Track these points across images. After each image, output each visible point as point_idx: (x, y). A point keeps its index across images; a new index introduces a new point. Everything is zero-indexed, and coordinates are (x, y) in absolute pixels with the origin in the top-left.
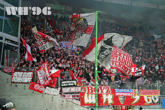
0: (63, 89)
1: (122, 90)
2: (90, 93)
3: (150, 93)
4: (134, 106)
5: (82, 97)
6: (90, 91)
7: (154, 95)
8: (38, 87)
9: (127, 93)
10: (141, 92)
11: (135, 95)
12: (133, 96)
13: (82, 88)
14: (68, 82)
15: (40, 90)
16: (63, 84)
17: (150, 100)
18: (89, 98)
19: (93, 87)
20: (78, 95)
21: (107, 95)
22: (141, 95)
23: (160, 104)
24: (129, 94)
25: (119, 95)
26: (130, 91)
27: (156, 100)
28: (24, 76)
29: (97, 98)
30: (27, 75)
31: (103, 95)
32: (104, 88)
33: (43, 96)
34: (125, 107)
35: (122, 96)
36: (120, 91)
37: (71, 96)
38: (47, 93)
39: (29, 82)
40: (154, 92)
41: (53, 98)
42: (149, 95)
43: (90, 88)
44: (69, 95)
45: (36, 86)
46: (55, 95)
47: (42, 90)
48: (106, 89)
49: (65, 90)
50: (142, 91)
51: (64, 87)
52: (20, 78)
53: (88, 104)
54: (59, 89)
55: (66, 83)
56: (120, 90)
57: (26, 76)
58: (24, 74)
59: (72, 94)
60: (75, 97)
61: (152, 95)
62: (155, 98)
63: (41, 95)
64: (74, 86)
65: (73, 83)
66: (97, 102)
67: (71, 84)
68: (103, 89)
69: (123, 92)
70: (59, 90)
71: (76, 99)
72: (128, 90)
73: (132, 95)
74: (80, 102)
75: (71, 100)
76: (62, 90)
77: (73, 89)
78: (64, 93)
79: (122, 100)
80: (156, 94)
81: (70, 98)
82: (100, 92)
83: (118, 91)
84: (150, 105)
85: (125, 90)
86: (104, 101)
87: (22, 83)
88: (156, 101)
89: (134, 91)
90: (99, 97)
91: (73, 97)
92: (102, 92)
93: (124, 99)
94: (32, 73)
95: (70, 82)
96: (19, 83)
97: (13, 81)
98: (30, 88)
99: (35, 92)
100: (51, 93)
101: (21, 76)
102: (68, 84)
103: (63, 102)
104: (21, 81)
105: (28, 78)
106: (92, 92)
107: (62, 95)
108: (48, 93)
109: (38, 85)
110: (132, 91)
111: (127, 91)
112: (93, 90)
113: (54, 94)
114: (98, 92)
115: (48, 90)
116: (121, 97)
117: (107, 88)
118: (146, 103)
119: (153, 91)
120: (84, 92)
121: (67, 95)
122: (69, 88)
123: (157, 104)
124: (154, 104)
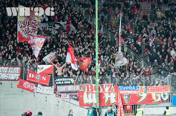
0: (58, 87)
1: (127, 88)
2: (90, 92)
3: (159, 89)
4: (140, 105)
5: (81, 96)
6: (90, 90)
7: (163, 92)
8: (28, 85)
9: (133, 91)
10: (148, 89)
11: (142, 93)
12: (140, 94)
13: (80, 87)
14: (64, 79)
15: (30, 88)
16: (58, 81)
17: (159, 97)
18: (89, 97)
19: (94, 85)
20: (76, 94)
21: (109, 93)
22: (149, 92)
23: (170, 102)
24: (135, 92)
25: (124, 94)
26: (136, 88)
27: (166, 97)
28: (9, 72)
29: (98, 98)
30: (13, 70)
31: (105, 94)
32: (106, 86)
33: (34, 96)
34: (130, 106)
35: (126, 94)
36: (125, 89)
37: (68, 95)
38: (39, 92)
39: (17, 79)
40: (164, 88)
41: (46, 98)
42: (158, 92)
43: (90, 87)
44: (66, 94)
45: (25, 84)
46: (49, 94)
47: (32, 89)
48: (108, 87)
49: (61, 89)
50: (150, 87)
51: (59, 85)
52: (5, 74)
53: (87, 105)
55: (61, 81)
56: (125, 87)
57: (12, 72)
58: (10, 70)
59: (69, 94)
60: (73, 97)
61: (161, 92)
62: (164, 96)
63: (32, 94)
64: (71, 84)
65: (70, 81)
66: (98, 102)
67: (68, 82)
68: (104, 86)
69: (128, 90)
70: (54, 88)
71: (74, 99)
72: (134, 87)
73: (138, 92)
74: (78, 102)
75: (68, 100)
76: (57, 89)
77: (70, 88)
78: (59, 92)
79: (127, 99)
80: (166, 91)
81: (67, 98)
82: (101, 91)
83: (122, 89)
84: (159, 103)
85: (131, 88)
86: (106, 101)
87: (8, 80)
88: (165, 99)
89: (141, 88)
90: (101, 96)
91: (71, 97)
92: (104, 90)
93: (129, 97)
94: (19, 68)
95: (66, 80)
98: (18, 86)
99: (24, 90)
100: (44, 92)
101: (7, 72)
102: (64, 83)
103: (59, 102)
104: (6, 78)
105: (15, 75)
106: (92, 90)
107: (57, 95)
108: (41, 92)
109: (27, 82)
110: (138, 88)
111: (133, 89)
112: (93, 88)
113: (47, 94)
114: (99, 91)
115: (40, 89)
116: (126, 96)
117: (110, 85)
118: (154, 101)
119: (162, 87)
120: (84, 91)
121: (63, 94)
122: (66, 87)
123: (166, 102)
124: (163, 102)
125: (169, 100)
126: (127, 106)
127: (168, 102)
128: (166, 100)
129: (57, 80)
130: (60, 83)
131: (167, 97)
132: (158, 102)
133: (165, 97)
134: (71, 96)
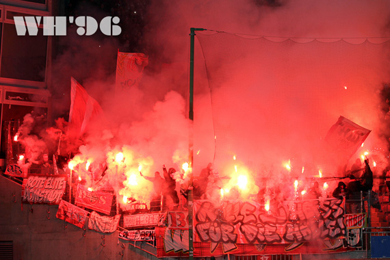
0: (126, 218)
2: (178, 227)
6: (178, 223)
8: (75, 213)
13: (160, 217)
19: (186, 213)
27: (354, 239)
28: (47, 186)
30: (53, 183)
34: (267, 258)
37: (139, 234)
38: (92, 227)
39: (57, 201)
43: (178, 217)
44: (135, 231)
47: (82, 221)
49: (129, 221)
52: (39, 191)
54: (118, 217)
58: (48, 183)
59: (141, 231)
60: (147, 238)
62: (352, 236)
64: (146, 211)
65: (145, 204)
70: (118, 221)
71: (149, 242)
74: (155, 248)
76: (123, 221)
77: (144, 219)
78: (126, 228)
80: (355, 225)
81: (136, 239)
84: (338, 250)
87: (42, 203)
88: (353, 243)
91: (143, 237)
94: (63, 179)
96: (38, 203)
97: (25, 198)
101: (42, 187)
103: (124, 248)
104: (41, 200)
106: (183, 224)
112: (185, 220)
118: (326, 248)
119: (347, 216)
120: (165, 225)
122: (137, 217)
123: (357, 249)
124: (348, 249)
125: (362, 244)
126: (262, 258)
127: (360, 249)
128: (356, 245)
131: (357, 239)
132: (335, 248)
133: (352, 239)
134: (144, 235)
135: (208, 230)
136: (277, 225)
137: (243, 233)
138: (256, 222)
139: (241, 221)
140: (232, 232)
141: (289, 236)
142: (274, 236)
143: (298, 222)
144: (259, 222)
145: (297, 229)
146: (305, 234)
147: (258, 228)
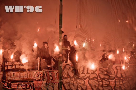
0: (7, 74)
2: (51, 81)
6: (51, 78)
14: (15, 63)
16: (7, 66)
18: (49, 89)
19: (56, 72)
20: (31, 83)
43: (50, 74)
49: (11, 76)
51: (9, 71)
54: (1, 73)
55: (12, 65)
60: (27, 88)
67: (21, 67)
70: (1, 76)
76: (5, 76)
77: (23, 75)
91: (24, 87)
102: (15, 67)
112: (55, 76)
122: (17, 74)
129: (6, 64)
130: (9, 68)
135: (69, 83)
136: (110, 80)
137: (90, 85)
138: (97, 78)
139: (89, 77)
140: (84, 85)
141: (117, 88)
142: (108, 87)
143: (122, 79)
144: (99, 78)
145: (121, 83)
146: (126, 86)
147: (99, 82)
